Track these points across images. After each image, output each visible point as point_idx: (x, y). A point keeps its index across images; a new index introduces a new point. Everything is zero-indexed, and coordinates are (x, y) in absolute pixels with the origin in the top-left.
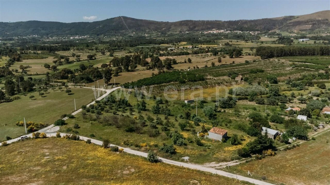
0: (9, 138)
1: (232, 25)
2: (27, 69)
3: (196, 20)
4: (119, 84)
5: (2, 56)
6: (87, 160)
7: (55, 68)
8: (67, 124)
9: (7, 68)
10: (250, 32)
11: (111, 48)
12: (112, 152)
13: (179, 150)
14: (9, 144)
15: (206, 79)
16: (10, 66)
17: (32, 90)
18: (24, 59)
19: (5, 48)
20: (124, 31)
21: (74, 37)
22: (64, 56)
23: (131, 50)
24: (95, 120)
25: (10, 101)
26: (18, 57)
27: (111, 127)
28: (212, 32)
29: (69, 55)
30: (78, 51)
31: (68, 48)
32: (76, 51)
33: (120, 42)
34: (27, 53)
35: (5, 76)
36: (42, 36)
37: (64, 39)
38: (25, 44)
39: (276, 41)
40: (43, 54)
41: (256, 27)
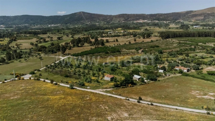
0: (6, 80)
1: (152, 17)
2: (20, 46)
3: (129, 14)
4: (70, 54)
5: (5, 38)
6: (42, 88)
7: (36, 45)
8: (36, 74)
9: (8, 45)
10: (164, 22)
11: (73, 32)
12: (54, 85)
13: (86, 84)
14: (5, 82)
15: (122, 51)
16: (10, 44)
17: (20, 58)
18: (19, 40)
19: (7, 33)
20: (83, 21)
21: (51, 25)
22: (43, 38)
23: (86, 34)
24: (51, 72)
25: (8, 64)
26: (14, 38)
27: (58, 75)
28: (139, 21)
29: (46, 37)
30: (52, 34)
31: (46, 32)
32: (51, 34)
33: (79, 28)
34: (20, 36)
35: (6, 50)
36: (30, 25)
37: (45, 26)
38: (20, 30)
39: (179, 27)
40: (30, 36)
41: (168, 18)
